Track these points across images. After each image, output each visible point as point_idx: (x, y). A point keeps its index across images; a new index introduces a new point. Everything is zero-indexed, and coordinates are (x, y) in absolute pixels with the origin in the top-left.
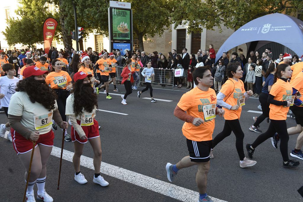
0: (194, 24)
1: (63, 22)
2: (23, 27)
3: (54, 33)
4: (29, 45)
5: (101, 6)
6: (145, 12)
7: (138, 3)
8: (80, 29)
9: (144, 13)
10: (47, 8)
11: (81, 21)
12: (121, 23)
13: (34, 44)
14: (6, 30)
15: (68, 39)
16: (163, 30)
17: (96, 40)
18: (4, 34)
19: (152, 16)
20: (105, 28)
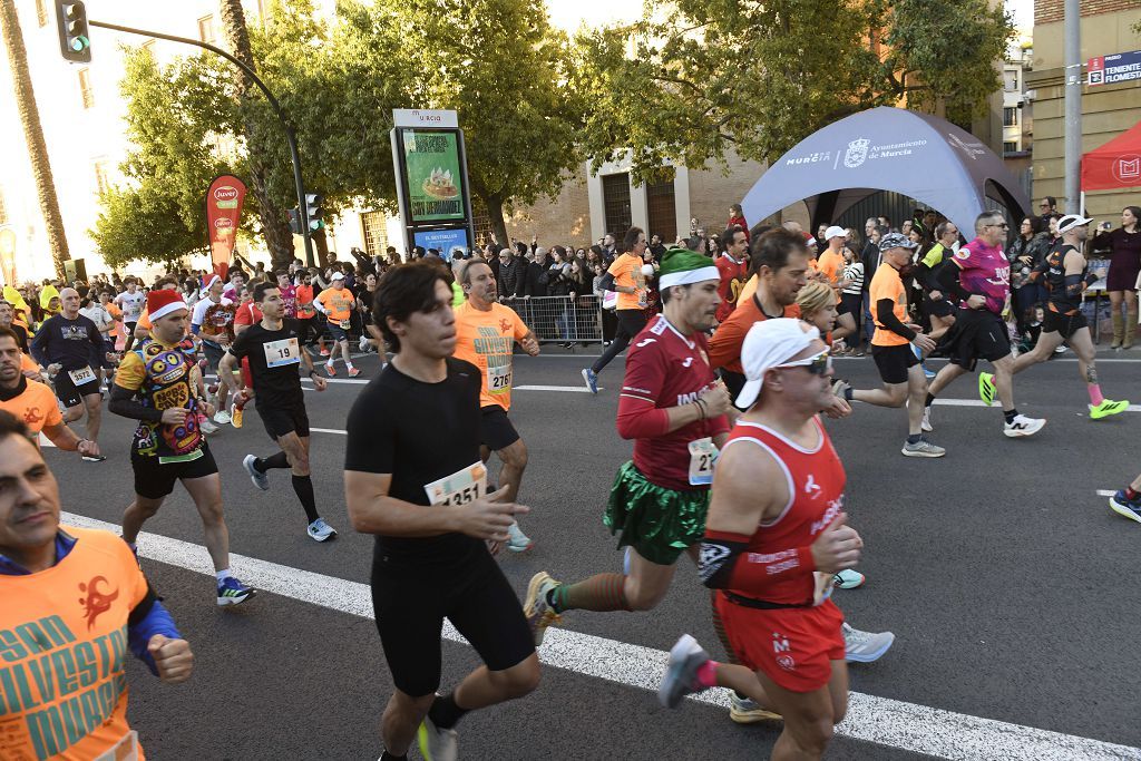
0: (648, 157)
1: (262, 185)
2: (144, 210)
3: (239, 221)
4: (166, 263)
5: (368, 127)
6: (503, 134)
7: (477, 109)
8: (311, 199)
9: (500, 135)
10: (212, 147)
11: (315, 176)
12: (433, 172)
13: (184, 257)
14: (97, 223)
15: (280, 233)
16: (558, 183)
17: (366, 228)
18: (93, 235)
19: (522, 142)
20: (386, 189)
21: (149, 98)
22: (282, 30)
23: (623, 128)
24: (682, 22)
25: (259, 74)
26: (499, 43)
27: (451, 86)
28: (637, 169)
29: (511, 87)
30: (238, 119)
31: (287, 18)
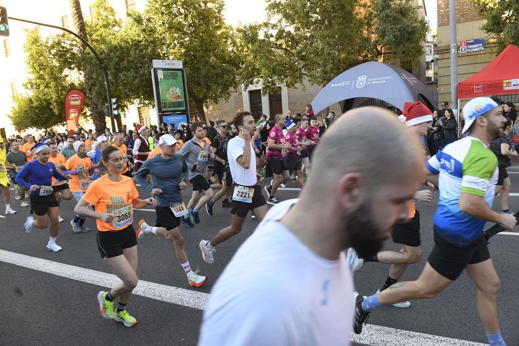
0: (269, 82)
1: (91, 94)
2: (34, 105)
3: (80, 110)
4: (45, 130)
5: (141, 68)
6: (203, 72)
7: (192, 60)
8: (114, 100)
10: (67, 76)
11: (116, 90)
12: (171, 89)
13: (53, 127)
14: (11, 111)
15: (99, 116)
16: (229, 94)
17: (140, 114)
18: (9, 117)
19: (212, 76)
20: (149, 96)
21: (37, 53)
22: (101, 23)
23: (258, 69)
24: (284, 22)
25: (89, 43)
26: (201, 30)
27: (179, 49)
28: (264, 88)
29: (207, 50)
30: (80, 63)
31: (103, 17)
